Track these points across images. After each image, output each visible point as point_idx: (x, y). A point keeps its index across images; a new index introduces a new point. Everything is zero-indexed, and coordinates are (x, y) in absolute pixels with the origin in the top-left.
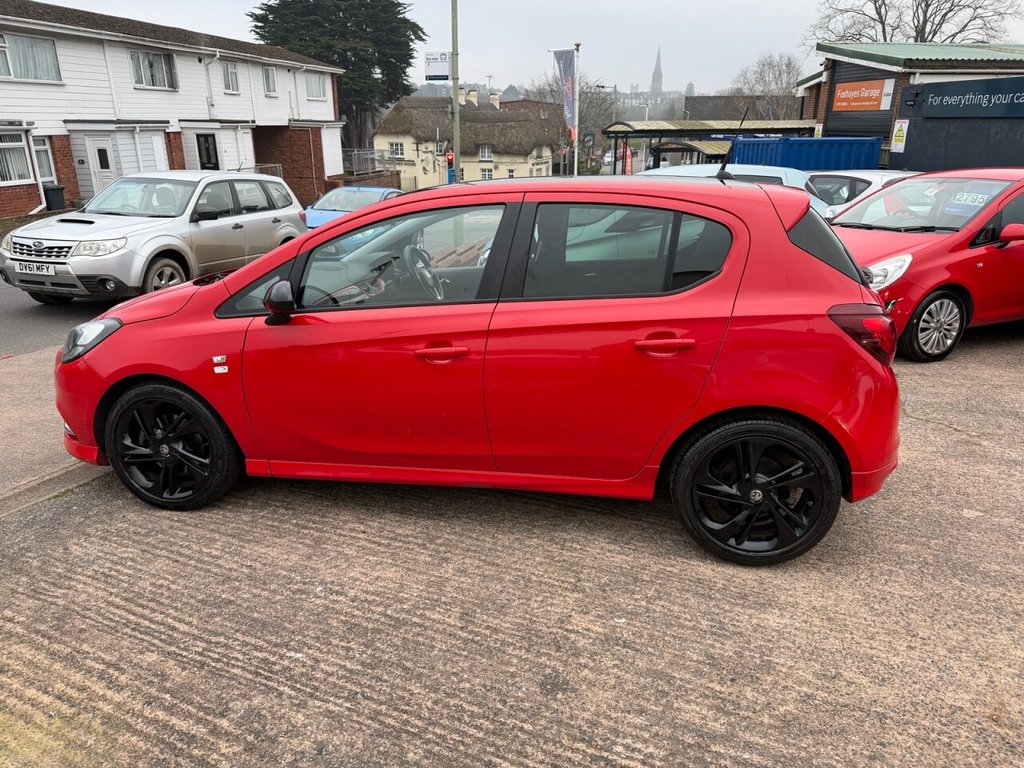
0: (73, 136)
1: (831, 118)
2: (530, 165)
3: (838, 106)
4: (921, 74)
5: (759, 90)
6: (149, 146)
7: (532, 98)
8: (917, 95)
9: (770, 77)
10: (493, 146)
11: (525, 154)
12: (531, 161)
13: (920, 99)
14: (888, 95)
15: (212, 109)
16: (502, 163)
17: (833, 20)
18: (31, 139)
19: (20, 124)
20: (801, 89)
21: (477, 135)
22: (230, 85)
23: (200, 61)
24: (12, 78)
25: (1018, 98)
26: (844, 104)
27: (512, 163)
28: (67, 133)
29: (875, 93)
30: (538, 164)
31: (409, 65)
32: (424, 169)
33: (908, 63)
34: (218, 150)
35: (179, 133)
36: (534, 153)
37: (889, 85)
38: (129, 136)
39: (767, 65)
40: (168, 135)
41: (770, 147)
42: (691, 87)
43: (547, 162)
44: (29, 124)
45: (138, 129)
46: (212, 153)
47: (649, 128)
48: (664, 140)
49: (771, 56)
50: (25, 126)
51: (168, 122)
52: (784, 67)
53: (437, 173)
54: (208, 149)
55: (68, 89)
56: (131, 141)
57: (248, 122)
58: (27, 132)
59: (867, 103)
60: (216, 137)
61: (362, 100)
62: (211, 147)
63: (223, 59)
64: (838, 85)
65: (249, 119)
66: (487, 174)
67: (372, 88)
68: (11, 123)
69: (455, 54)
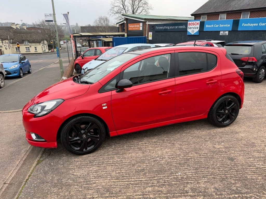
1: (128, 32)
2: (41, 46)
3: (130, 29)
4: (148, 22)
5: (100, 25)
7: (36, 27)
8: (153, 27)
9: (102, 22)
10: (28, 40)
11: (40, 42)
12: (41, 44)
13: (154, 27)
14: (141, 26)
16: (32, 45)
17: (114, 8)
20: (118, 25)
21: (22, 38)
25: (175, 27)
26: (131, 29)
27: (35, 45)
29: (138, 26)
30: (43, 45)
32: (6, 48)
33: (145, 19)
36: (42, 42)
37: (141, 24)
39: (101, 19)
41: (124, 39)
42: (77, 24)
43: (46, 45)
47: (86, 35)
48: (90, 38)
49: (101, 17)
52: (105, 20)
53: (10, 49)
59: (137, 28)
64: (129, 24)
66: (28, 49)
69: (54, 14)
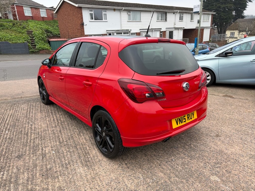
0: (141, 32)
6: (156, 34)
15: (175, 25)
18: (130, 33)
19: (129, 30)
22: (181, 19)
23: (174, 13)
24: (131, 21)
28: (140, 32)
31: (245, 10)
34: (173, 35)
35: (165, 31)
38: (151, 32)
40: (161, 32)
44: (130, 30)
45: (153, 31)
46: (172, 36)
50: (129, 31)
51: (161, 29)
54: (171, 35)
55: (141, 22)
56: (152, 33)
57: (182, 28)
58: (130, 32)
60: (173, 32)
61: (227, 21)
62: (172, 34)
63: (179, 12)
65: (183, 27)
67: (230, 17)
68: (127, 30)
